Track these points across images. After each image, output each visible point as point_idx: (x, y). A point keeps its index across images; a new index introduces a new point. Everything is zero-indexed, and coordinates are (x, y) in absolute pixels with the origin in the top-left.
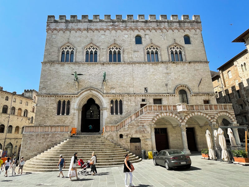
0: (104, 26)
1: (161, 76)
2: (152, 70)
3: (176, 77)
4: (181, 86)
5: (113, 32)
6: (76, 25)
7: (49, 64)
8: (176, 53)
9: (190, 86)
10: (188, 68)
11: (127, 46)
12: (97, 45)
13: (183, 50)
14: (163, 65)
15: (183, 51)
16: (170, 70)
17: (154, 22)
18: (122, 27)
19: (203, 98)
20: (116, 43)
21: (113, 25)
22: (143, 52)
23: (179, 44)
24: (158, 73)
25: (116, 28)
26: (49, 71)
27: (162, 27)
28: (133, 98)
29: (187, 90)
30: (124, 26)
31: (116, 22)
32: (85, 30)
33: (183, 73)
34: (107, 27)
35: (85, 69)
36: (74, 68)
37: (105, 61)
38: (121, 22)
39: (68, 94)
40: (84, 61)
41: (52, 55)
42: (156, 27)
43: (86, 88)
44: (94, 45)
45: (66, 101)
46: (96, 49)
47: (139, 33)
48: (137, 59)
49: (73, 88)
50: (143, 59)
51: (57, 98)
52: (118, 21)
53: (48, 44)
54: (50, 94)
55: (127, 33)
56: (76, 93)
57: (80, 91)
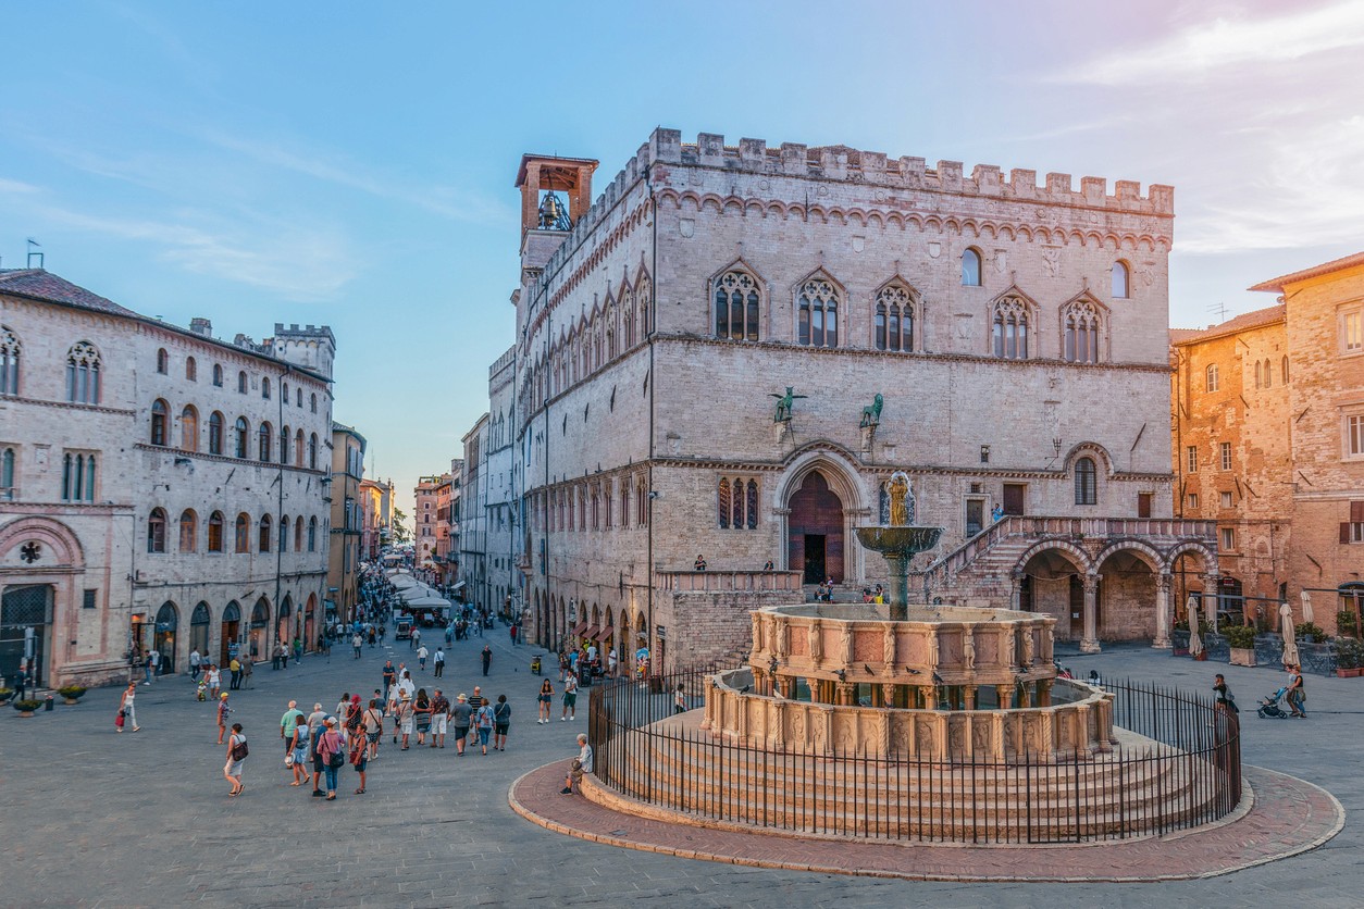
0: (864, 201)
1: (1033, 410)
2: (1007, 387)
3: (1074, 414)
4: (1085, 447)
5: (893, 227)
6: (765, 185)
7: (681, 345)
8: (1083, 328)
9: (1109, 445)
10: (1110, 388)
11: (936, 291)
12: (839, 276)
13: (1104, 320)
14: (1040, 372)
15: (1104, 323)
16: (1061, 390)
17: (1028, 201)
18: (923, 210)
19: (1138, 488)
20: (900, 274)
21: (894, 199)
22: (985, 316)
23: (1096, 295)
24: (1025, 399)
25: (905, 213)
26: (684, 372)
27: (1051, 227)
28: (947, 480)
29: (1098, 459)
30: (929, 206)
31: (903, 189)
32: (794, 209)
33: (1095, 403)
34: (875, 207)
35: (803, 368)
36: (763, 362)
37: (863, 344)
38: (922, 190)
39: (753, 458)
40: (795, 339)
41: (688, 308)
42: (1033, 226)
43: (807, 441)
44: (829, 275)
45: (745, 481)
46: (835, 292)
47: (978, 243)
48: (966, 343)
49: (766, 439)
50: (984, 345)
51: (718, 473)
52: (911, 184)
53: (667, 258)
54: (696, 457)
55: (938, 238)
56: (776, 454)
57: (788, 448)
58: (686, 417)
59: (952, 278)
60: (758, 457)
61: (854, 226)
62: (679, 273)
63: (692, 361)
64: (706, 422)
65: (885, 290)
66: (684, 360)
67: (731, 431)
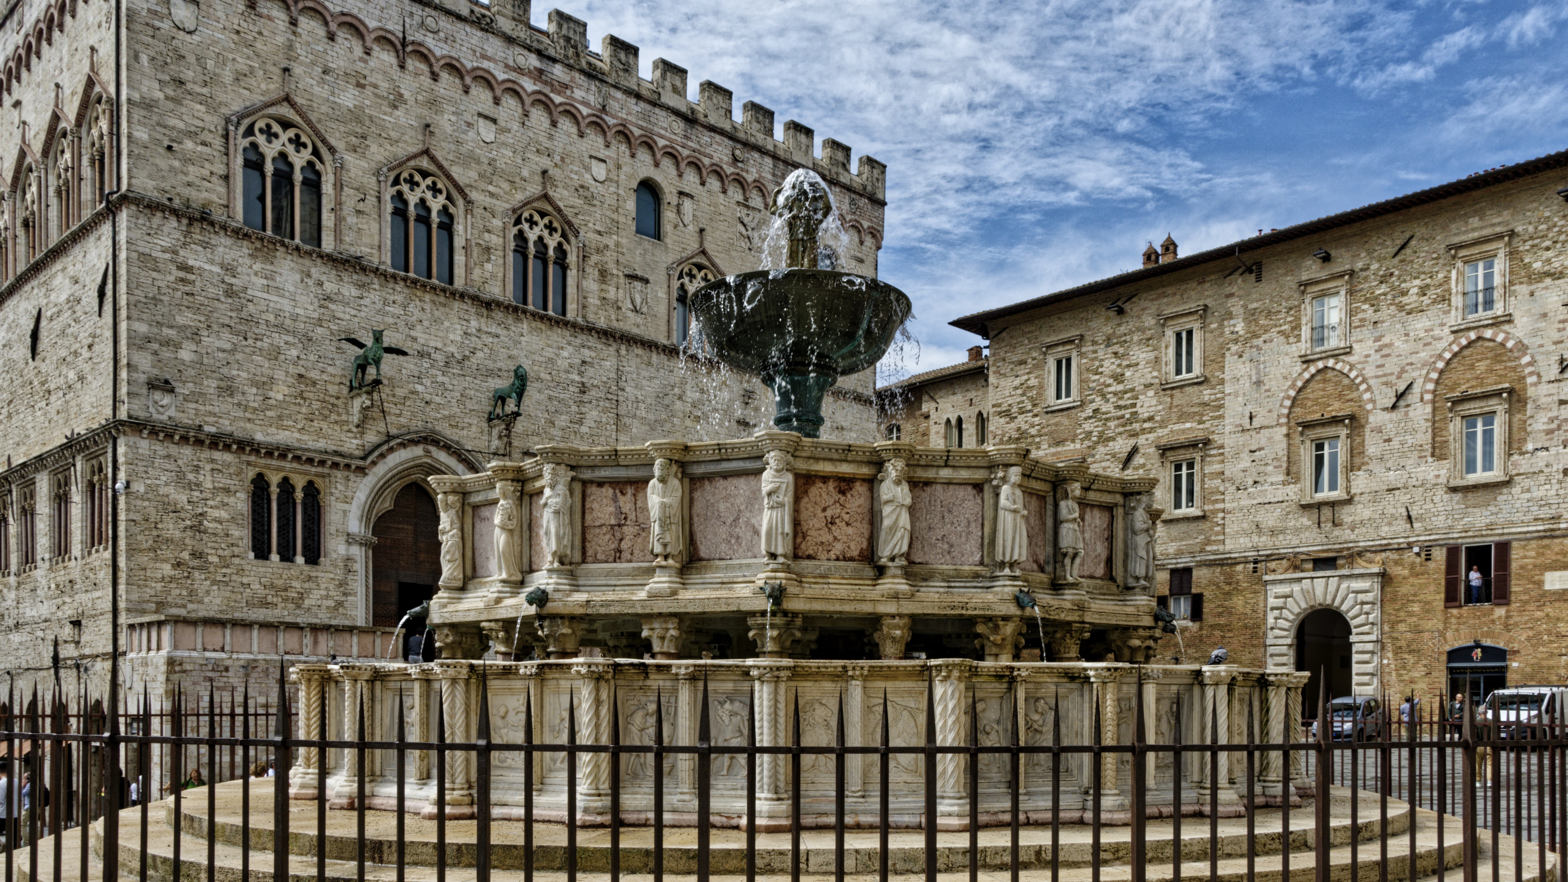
0: (496, 62)
5: (538, 117)
7: (174, 222)
11: (600, 233)
12: (457, 173)
17: (722, 133)
18: (583, 103)
20: (551, 193)
21: (541, 71)
22: (666, 287)
25: (557, 99)
26: (182, 274)
27: (749, 178)
30: (592, 99)
31: (555, 61)
34: (513, 76)
35: (397, 310)
36: (330, 287)
37: (494, 291)
38: (582, 71)
39: (311, 445)
40: (385, 260)
41: (187, 160)
42: (729, 170)
43: (403, 430)
44: (440, 167)
45: (299, 483)
46: (449, 198)
47: (658, 176)
48: (639, 320)
49: (334, 417)
50: (663, 328)
51: (249, 463)
52: (566, 56)
53: (144, 59)
54: (207, 428)
55: (603, 153)
56: (352, 444)
57: (372, 438)
58: (186, 355)
59: (622, 219)
60: (321, 444)
61: (481, 97)
62: (170, 92)
63: (195, 258)
64: (225, 371)
65: (526, 215)
66: (182, 252)
67: (271, 394)
